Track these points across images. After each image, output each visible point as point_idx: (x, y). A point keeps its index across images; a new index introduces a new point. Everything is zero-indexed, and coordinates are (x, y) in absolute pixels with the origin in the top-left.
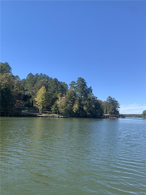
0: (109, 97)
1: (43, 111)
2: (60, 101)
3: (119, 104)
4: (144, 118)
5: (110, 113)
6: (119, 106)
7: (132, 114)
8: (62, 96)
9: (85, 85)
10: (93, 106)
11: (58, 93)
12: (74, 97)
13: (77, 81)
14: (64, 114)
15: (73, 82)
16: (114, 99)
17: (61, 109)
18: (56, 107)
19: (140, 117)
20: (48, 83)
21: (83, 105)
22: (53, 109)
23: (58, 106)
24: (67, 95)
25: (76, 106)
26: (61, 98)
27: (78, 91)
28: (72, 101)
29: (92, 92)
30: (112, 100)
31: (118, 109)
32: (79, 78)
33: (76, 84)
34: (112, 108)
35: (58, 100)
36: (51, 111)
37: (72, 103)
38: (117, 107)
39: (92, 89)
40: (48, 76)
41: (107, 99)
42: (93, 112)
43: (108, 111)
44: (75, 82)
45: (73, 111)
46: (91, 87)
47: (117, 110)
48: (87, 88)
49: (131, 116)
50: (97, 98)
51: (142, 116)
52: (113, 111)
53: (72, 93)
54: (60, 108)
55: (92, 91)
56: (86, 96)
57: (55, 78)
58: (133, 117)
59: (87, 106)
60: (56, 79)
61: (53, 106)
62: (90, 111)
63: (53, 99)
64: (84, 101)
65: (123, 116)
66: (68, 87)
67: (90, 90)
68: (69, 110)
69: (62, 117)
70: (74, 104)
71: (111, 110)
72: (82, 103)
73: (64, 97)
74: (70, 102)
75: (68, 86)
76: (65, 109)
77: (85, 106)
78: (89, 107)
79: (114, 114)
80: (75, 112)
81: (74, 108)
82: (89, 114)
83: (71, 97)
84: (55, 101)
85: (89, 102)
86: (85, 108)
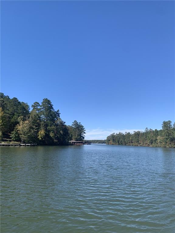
0: (75, 121)
1: (2, 139)
2: (21, 126)
3: (84, 129)
4: (109, 144)
5: (75, 139)
6: (85, 132)
7: (95, 140)
8: (24, 120)
9: (51, 107)
10: (61, 132)
11: (19, 116)
12: (38, 121)
13: (42, 102)
14: (27, 142)
15: (36, 103)
16: (80, 124)
17: (23, 135)
18: (17, 133)
19: (103, 143)
20: (5, 102)
21: (49, 131)
22: (12, 136)
23: (19, 132)
24: (30, 119)
25: (42, 132)
26: (23, 122)
27: (43, 114)
28: (36, 126)
29: (59, 117)
30: (78, 125)
31: (84, 135)
32: (44, 99)
33: (41, 106)
34: (77, 133)
35: (19, 125)
36: (11, 138)
37: (36, 129)
38: (82, 133)
39: (59, 113)
40: (3, 94)
41: (73, 123)
42: (61, 139)
43: (73, 137)
44: (38, 104)
45: (38, 137)
46: (58, 110)
47: (82, 136)
48: (54, 111)
49: (94, 142)
50: (65, 123)
51: (106, 142)
52: (79, 137)
53: (36, 117)
54: (21, 135)
55: (60, 115)
56: (53, 120)
57: (14, 98)
58: (96, 143)
59: (54, 132)
60: (16, 98)
61: (12, 132)
62: (57, 138)
63: (12, 123)
64: (51, 126)
65: (89, 142)
66: (29, 109)
67: (57, 114)
68: (32, 137)
69: (28, 145)
70: (39, 130)
71: (77, 136)
72: (49, 129)
73: (27, 122)
74: (34, 127)
75: (29, 107)
76: (28, 136)
77: (52, 131)
78: (57, 133)
79: (79, 141)
80: (40, 139)
81: (40, 134)
82: (56, 141)
83: (34, 122)
84: (14, 126)
85: (57, 127)
86: (52, 135)
